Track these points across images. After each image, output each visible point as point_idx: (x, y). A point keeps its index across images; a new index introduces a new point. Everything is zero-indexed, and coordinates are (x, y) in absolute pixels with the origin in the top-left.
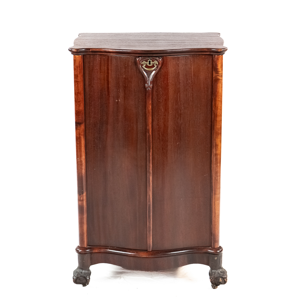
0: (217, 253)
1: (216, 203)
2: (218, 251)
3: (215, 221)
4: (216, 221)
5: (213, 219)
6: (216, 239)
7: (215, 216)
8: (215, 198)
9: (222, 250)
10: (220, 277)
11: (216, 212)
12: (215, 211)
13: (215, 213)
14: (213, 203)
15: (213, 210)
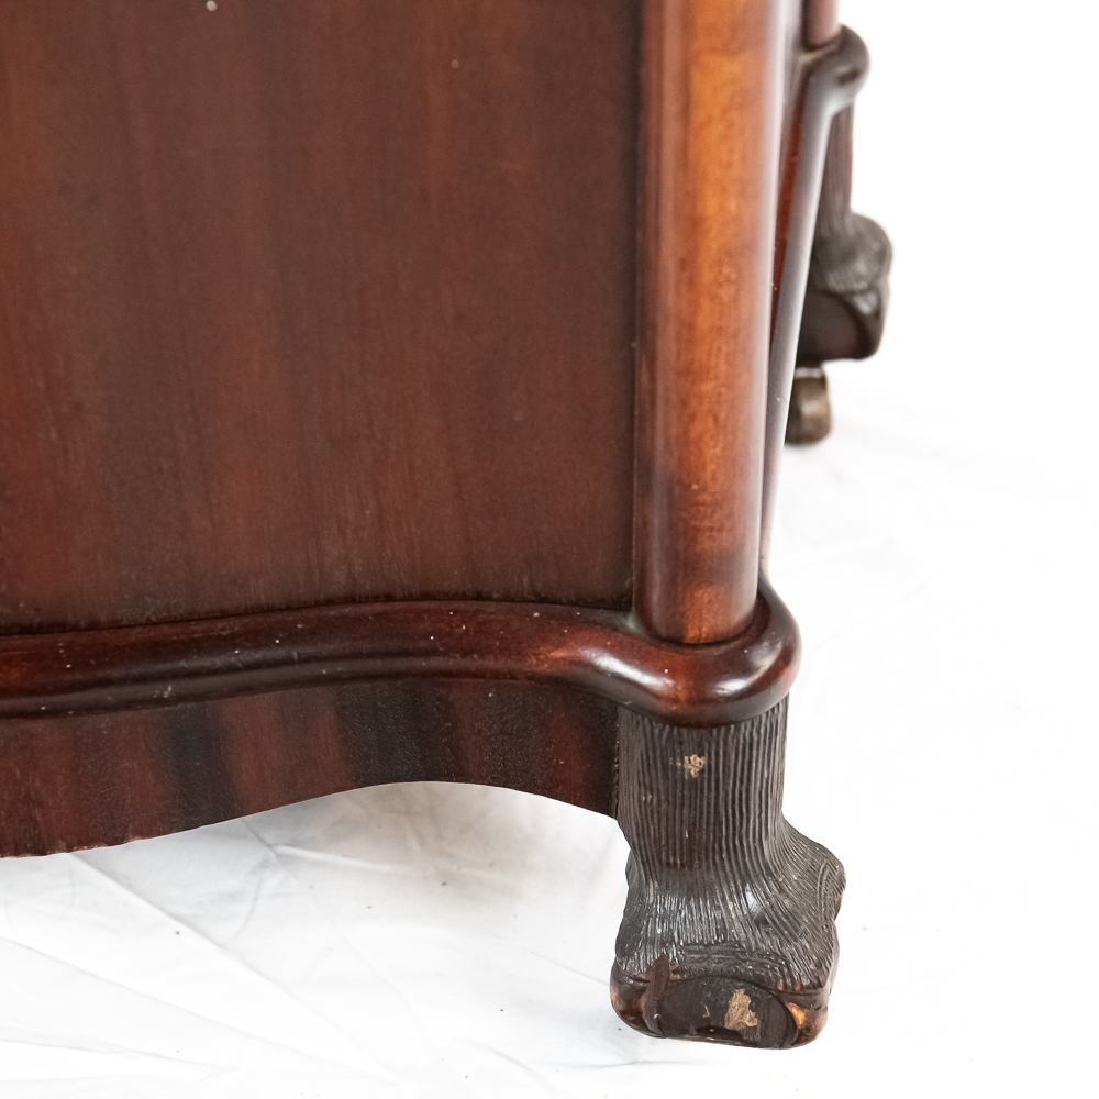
0: (710, 711)
1: (703, 85)
2: (734, 686)
3: (691, 326)
4: (704, 321)
5: (670, 296)
6: (706, 544)
7: (684, 264)
8: (687, 24)
9: (786, 658)
10: (737, 977)
11: (710, 205)
12: (691, 196)
13: (694, 224)
14: (670, 87)
15: (669, 180)
